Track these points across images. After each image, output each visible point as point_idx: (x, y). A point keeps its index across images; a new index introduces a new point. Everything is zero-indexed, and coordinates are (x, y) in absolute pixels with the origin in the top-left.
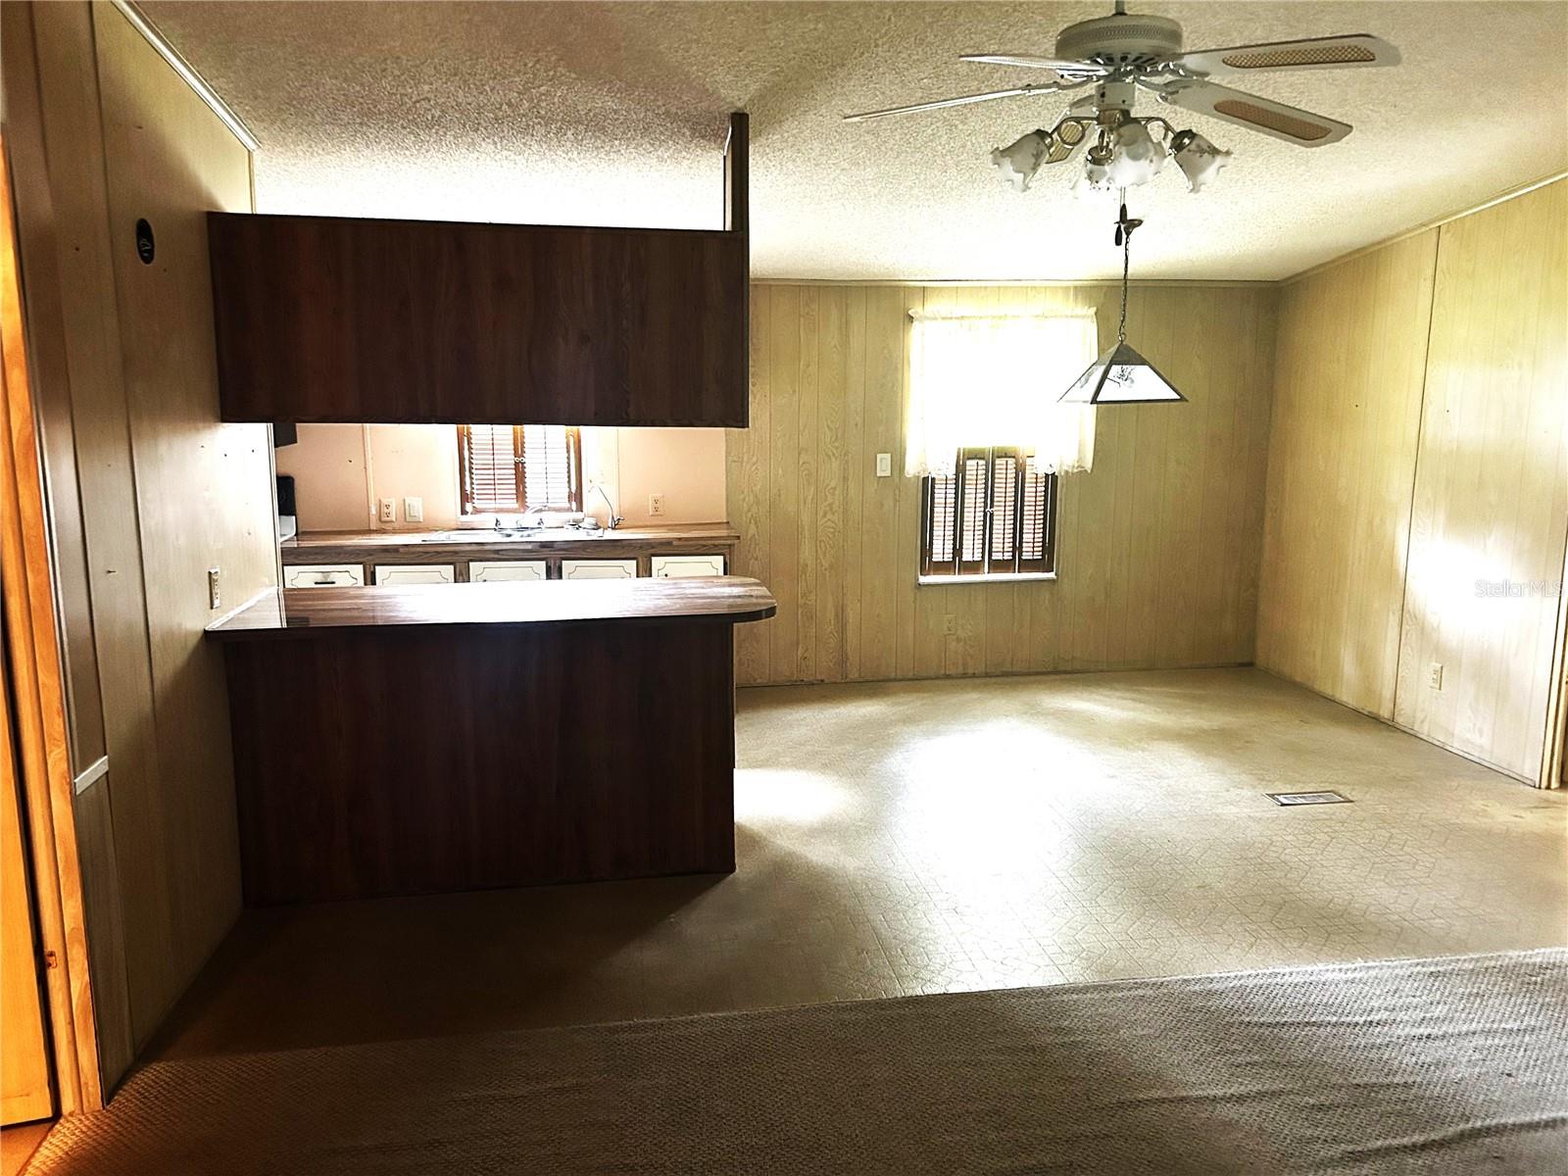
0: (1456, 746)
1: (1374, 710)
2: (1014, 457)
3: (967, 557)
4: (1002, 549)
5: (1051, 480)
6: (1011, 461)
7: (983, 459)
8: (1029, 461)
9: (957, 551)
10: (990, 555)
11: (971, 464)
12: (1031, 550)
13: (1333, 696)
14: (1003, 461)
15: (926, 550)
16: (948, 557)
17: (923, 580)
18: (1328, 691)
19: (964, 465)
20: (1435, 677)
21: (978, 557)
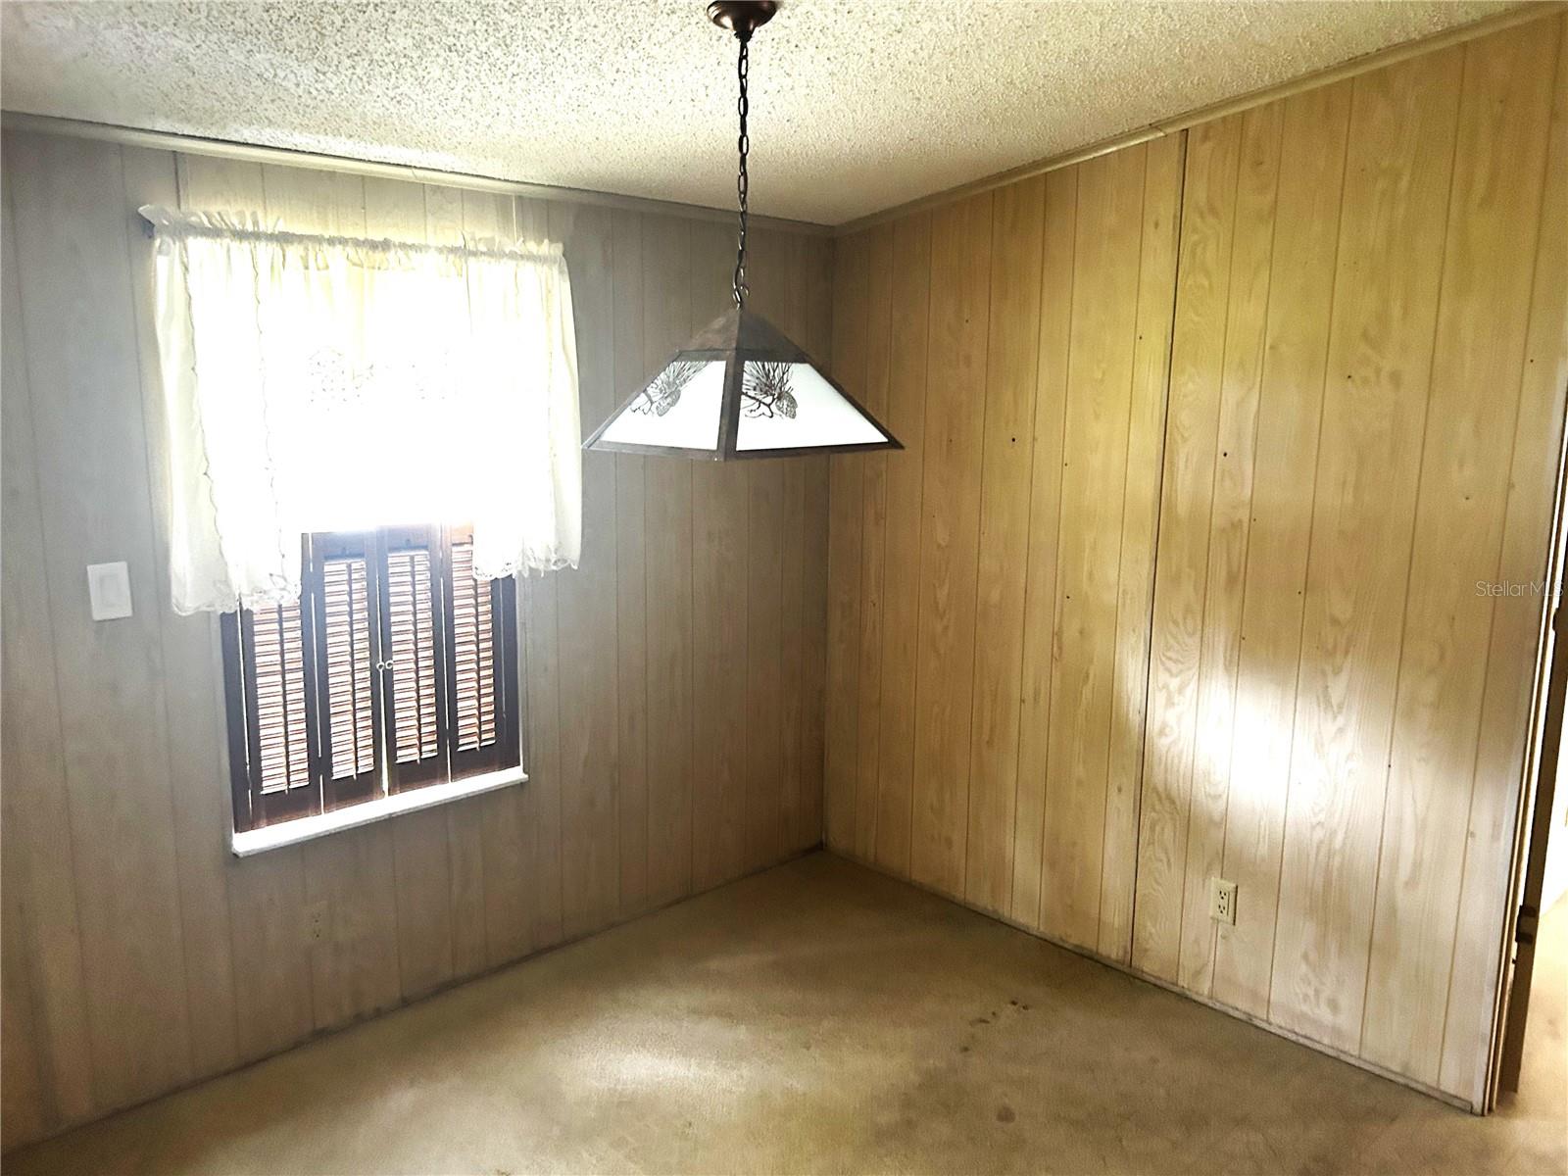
0: (1278, 1022)
1: (1089, 943)
2: (425, 548)
3: (343, 768)
4: (414, 741)
5: (503, 590)
6: (421, 556)
7: (360, 555)
8: (457, 554)
9: (320, 761)
10: (392, 756)
11: (334, 569)
12: (474, 728)
13: (995, 911)
14: (404, 557)
15: (245, 770)
16: (300, 778)
17: (245, 842)
18: (984, 901)
19: (320, 575)
20: (1224, 903)
21: (366, 765)
